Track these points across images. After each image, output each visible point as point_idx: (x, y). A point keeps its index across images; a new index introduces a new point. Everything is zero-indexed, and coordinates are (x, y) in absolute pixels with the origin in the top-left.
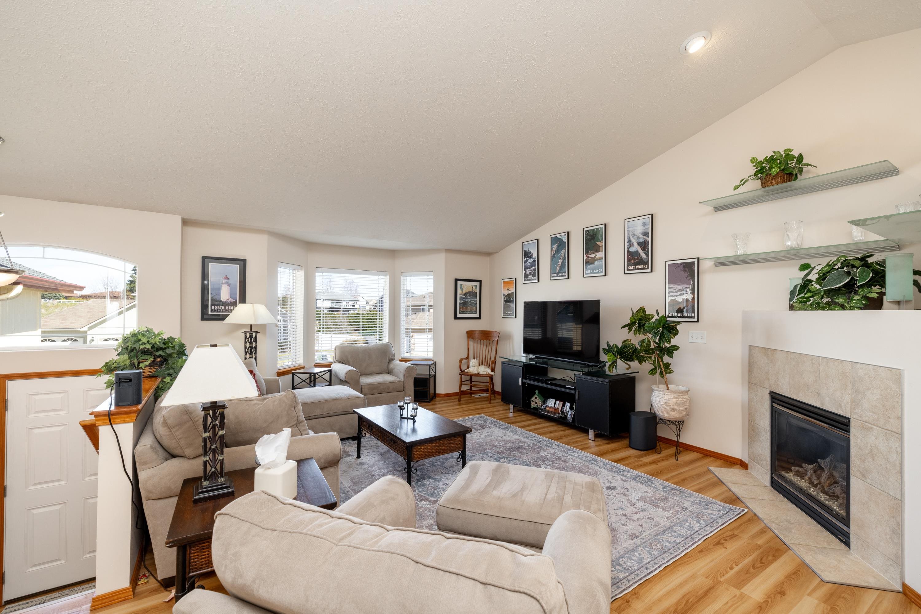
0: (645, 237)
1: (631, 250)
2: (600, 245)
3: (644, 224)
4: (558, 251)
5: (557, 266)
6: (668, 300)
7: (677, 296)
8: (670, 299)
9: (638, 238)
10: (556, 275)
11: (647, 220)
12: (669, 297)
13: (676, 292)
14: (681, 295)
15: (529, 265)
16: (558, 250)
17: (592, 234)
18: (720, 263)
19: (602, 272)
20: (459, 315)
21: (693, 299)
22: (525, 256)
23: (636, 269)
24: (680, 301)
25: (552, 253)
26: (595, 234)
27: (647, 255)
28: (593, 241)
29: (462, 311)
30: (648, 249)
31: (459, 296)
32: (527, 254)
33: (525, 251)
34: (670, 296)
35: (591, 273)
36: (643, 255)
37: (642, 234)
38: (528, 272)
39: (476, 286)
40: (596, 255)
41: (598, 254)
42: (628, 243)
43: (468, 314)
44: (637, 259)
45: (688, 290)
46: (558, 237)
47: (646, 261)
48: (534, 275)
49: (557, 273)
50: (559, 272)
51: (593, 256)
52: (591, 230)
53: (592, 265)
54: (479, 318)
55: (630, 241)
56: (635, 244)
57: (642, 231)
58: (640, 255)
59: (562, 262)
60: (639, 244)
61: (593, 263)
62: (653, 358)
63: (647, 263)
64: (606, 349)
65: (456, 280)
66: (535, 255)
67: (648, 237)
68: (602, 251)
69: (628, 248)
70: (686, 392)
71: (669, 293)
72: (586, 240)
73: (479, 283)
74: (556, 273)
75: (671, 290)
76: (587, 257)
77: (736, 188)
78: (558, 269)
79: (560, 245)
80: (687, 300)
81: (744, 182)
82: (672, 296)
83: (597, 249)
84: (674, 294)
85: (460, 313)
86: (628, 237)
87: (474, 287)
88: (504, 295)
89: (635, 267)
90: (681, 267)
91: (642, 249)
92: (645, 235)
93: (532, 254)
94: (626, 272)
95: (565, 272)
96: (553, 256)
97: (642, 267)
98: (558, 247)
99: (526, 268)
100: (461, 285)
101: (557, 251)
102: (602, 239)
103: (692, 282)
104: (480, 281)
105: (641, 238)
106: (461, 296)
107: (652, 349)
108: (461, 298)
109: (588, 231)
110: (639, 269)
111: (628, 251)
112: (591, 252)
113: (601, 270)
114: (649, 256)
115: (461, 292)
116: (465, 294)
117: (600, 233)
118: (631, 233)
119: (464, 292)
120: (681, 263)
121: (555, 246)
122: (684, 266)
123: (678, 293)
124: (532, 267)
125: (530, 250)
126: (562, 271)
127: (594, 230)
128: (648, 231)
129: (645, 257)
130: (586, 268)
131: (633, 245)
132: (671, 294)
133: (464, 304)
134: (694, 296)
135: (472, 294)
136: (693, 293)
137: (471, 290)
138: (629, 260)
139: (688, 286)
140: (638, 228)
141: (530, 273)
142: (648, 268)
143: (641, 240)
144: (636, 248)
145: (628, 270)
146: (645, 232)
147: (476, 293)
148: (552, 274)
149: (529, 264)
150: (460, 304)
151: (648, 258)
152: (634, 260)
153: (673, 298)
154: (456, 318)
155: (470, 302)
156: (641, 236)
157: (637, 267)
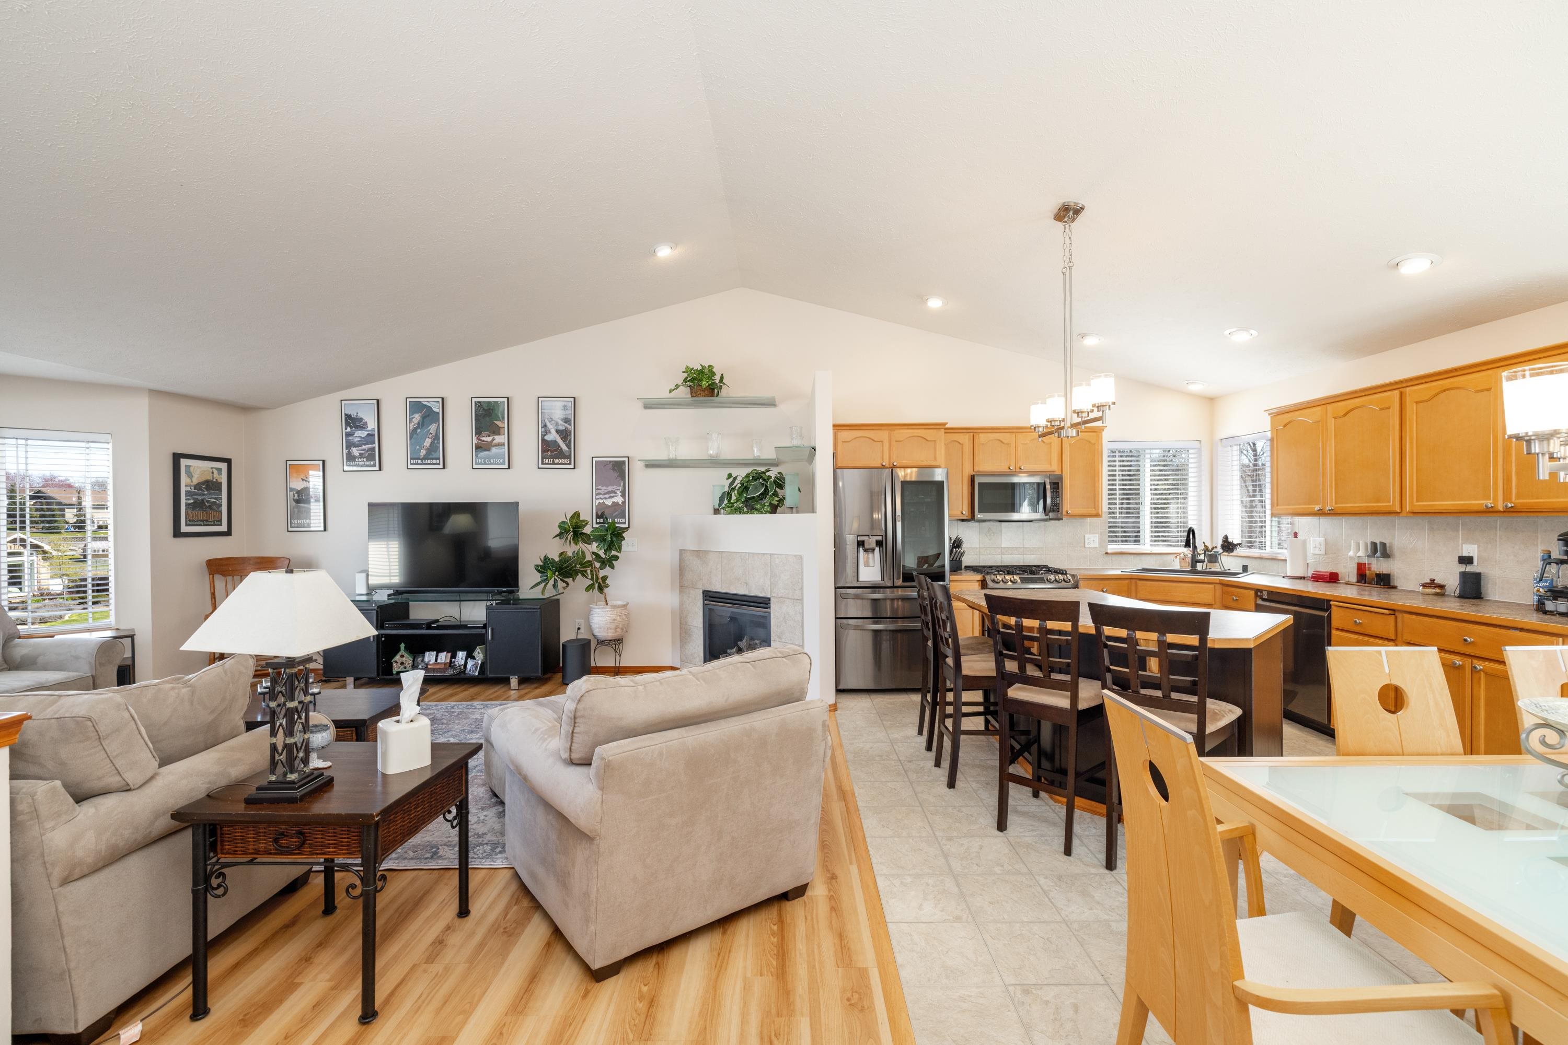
0: (566, 425)
1: (548, 438)
2: (500, 426)
3: (565, 408)
4: (423, 425)
5: (422, 447)
6: (596, 503)
7: (605, 498)
8: (598, 501)
9: (557, 424)
10: (419, 461)
11: (568, 404)
12: (596, 499)
13: (605, 494)
14: (611, 497)
15: (359, 441)
16: (423, 422)
17: (486, 408)
18: (651, 465)
19: (503, 463)
20: (184, 529)
21: (624, 502)
22: (347, 424)
23: (554, 463)
24: (610, 504)
25: (411, 427)
26: (492, 409)
27: (569, 447)
28: (487, 419)
29: (190, 521)
30: (571, 439)
31: (183, 489)
32: (352, 422)
33: (348, 417)
34: (598, 499)
35: (485, 464)
36: (564, 447)
37: (562, 420)
38: (356, 451)
39: (220, 470)
40: (494, 439)
41: (496, 437)
42: (543, 429)
43: (205, 525)
44: (555, 451)
45: (618, 492)
46: (424, 403)
47: (567, 454)
48: (371, 457)
49: (422, 459)
50: (425, 458)
51: (489, 439)
52: (484, 402)
53: (487, 453)
54: (228, 533)
55: (545, 426)
56: (553, 431)
57: (562, 417)
58: (559, 446)
59: (432, 443)
60: (558, 431)
61: (488, 450)
62: (589, 571)
63: (569, 457)
64: (540, 566)
65: (177, 458)
66: (372, 425)
67: (571, 425)
68: (504, 434)
69: (543, 436)
70: (625, 606)
71: (596, 495)
72: (476, 415)
73: (226, 464)
74: (418, 459)
75: (599, 491)
76: (478, 439)
77: (671, 391)
78: (423, 452)
79: (428, 416)
80: (617, 504)
81: (677, 386)
82: (601, 498)
83: (496, 431)
84: (601, 496)
85: (187, 525)
86: (543, 422)
87: (215, 472)
88: (291, 490)
89: (553, 461)
90: (611, 466)
91: (562, 439)
92: (566, 422)
93: (366, 423)
94: (541, 466)
95: (439, 459)
96: (414, 431)
97: (563, 462)
98: (424, 418)
99: (350, 445)
100: (188, 467)
101: (421, 425)
102: (504, 418)
103: (622, 484)
104: (228, 461)
105: (561, 425)
106: (188, 489)
107: (589, 561)
108: (188, 493)
109: (479, 402)
110: (558, 464)
111: (543, 440)
112: (484, 433)
113: (502, 460)
114: (571, 449)
115: (189, 481)
116: (198, 486)
117: (501, 409)
118: (547, 417)
119: (195, 481)
120: (610, 461)
121: (417, 417)
122: (613, 465)
123: (607, 496)
124: (365, 445)
125: (361, 415)
126: (431, 457)
127: (489, 403)
128: (569, 417)
129: (567, 449)
130: (476, 456)
131: (550, 432)
132: (599, 497)
133: (197, 505)
134: (625, 499)
135: (211, 486)
136: (623, 496)
137: (210, 478)
138: (544, 451)
139: (618, 488)
140: (557, 412)
141: (361, 454)
142: (570, 464)
143: (561, 428)
144: (553, 436)
145: (543, 463)
146: (566, 418)
147: (221, 483)
148: (411, 459)
149: (357, 439)
150: (187, 505)
151: (571, 451)
152: (552, 451)
153: (601, 501)
154: (177, 533)
155: (208, 502)
156: (561, 422)
157: (556, 461)
